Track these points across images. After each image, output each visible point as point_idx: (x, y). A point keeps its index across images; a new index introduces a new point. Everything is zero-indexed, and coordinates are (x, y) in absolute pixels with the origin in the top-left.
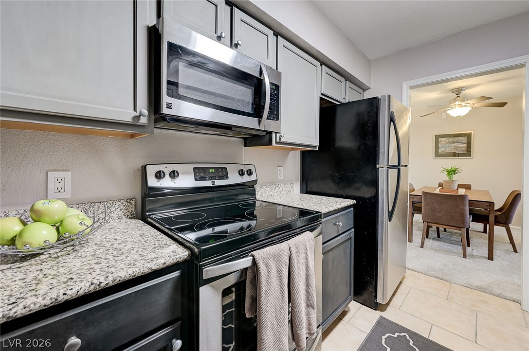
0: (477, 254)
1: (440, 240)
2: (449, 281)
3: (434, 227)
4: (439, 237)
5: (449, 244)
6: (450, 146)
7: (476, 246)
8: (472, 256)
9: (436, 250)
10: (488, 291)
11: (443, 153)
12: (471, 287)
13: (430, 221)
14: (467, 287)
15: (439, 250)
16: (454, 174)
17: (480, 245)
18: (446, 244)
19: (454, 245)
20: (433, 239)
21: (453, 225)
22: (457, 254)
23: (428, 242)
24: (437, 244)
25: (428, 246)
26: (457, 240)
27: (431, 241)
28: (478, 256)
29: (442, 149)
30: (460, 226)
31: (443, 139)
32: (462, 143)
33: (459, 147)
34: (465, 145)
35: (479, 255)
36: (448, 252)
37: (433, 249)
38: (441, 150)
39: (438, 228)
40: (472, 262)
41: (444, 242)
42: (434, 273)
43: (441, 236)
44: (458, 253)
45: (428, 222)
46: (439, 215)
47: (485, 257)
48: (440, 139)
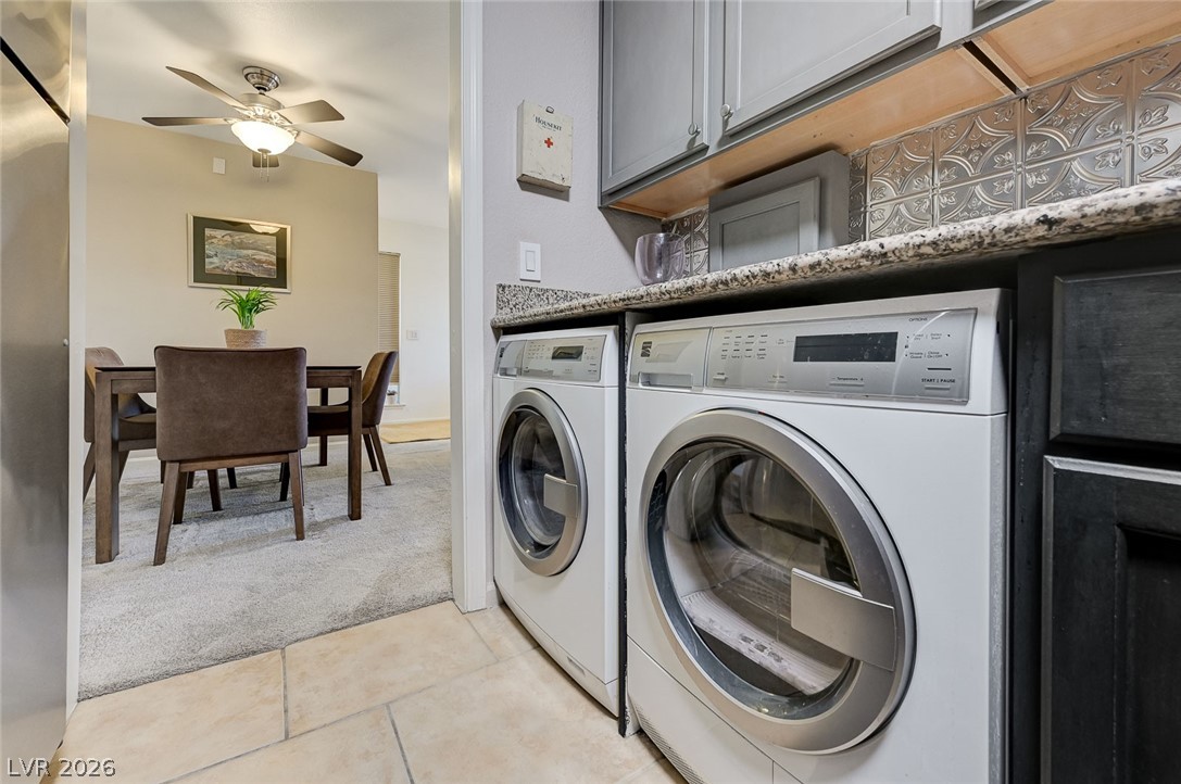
0: (325, 517)
1: (221, 517)
2: (276, 643)
3: (201, 477)
4: (217, 506)
5: (250, 518)
6: (239, 256)
7: (316, 498)
8: (316, 526)
9: (214, 551)
10: (386, 610)
11: (218, 272)
12: (344, 624)
13: (188, 455)
14: (333, 630)
15: (223, 547)
16: (257, 312)
17: (323, 494)
18: (242, 520)
19: (263, 515)
20: (201, 518)
21: (265, 448)
22: (279, 535)
23: (181, 536)
24: (213, 529)
25: (184, 550)
26: (269, 498)
27: (192, 528)
28: (327, 520)
29: (215, 260)
30: (285, 448)
31: (219, 233)
32: (267, 251)
33: (259, 261)
34: (273, 259)
35: (328, 516)
36: (252, 541)
37: (200, 552)
38: (212, 264)
39: (213, 475)
40: (319, 542)
41: (234, 516)
42: (218, 645)
43: (223, 502)
44: (281, 533)
45: (180, 462)
46: (222, 425)
47: (342, 518)
48: (208, 232)
